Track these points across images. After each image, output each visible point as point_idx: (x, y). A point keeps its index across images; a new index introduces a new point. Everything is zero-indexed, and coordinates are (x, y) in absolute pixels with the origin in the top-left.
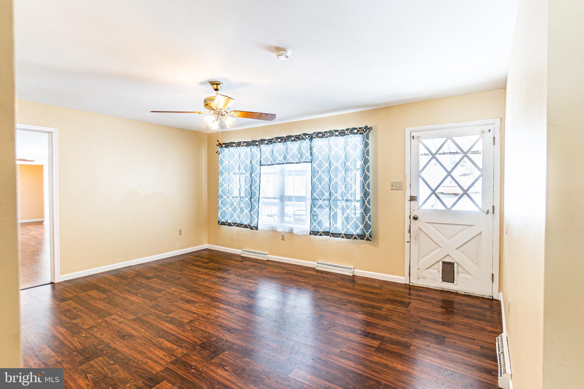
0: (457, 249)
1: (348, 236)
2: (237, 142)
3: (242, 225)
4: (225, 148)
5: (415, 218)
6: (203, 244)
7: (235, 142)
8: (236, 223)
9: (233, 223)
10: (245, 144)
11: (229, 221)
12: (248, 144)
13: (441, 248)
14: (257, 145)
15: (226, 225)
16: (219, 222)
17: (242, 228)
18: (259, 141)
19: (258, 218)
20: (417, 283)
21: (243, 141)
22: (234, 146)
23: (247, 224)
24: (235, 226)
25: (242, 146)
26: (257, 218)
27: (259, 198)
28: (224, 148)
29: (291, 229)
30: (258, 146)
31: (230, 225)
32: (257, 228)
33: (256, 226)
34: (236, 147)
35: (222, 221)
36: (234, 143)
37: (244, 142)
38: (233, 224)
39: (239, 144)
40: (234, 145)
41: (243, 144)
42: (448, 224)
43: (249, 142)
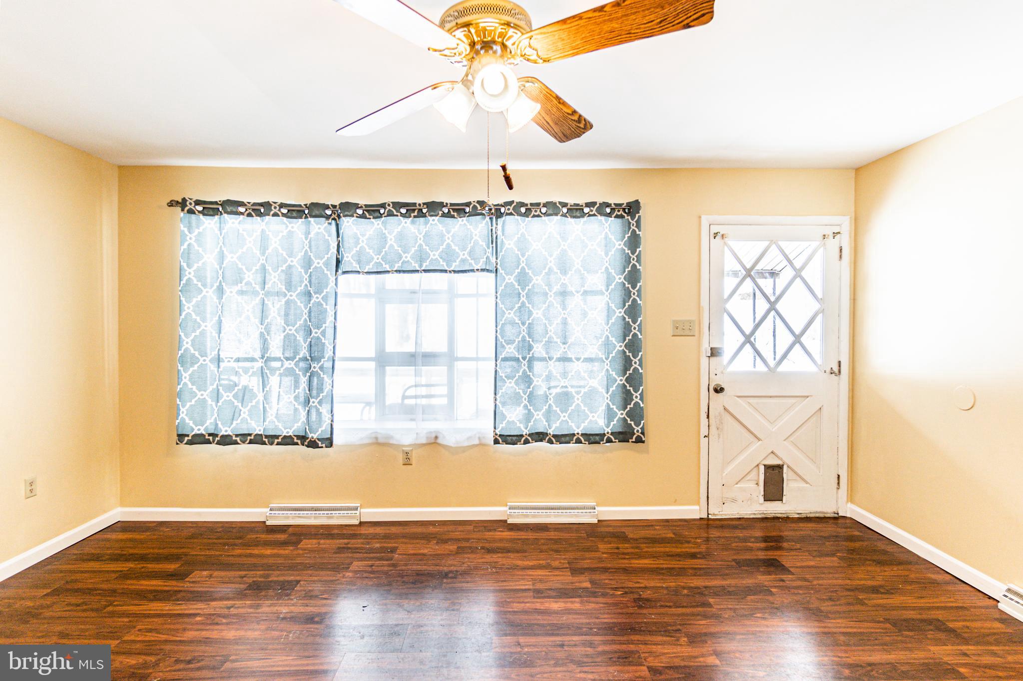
0: (785, 440)
1: (593, 439)
2: (252, 201)
3: (277, 437)
4: (204, 215)
5: (719, 390)
6: (105, 512)
7: (245, 201)
8: (250, 435)
9: (237, 436)
10: (284, 211)
11: (224, 431)
12: (295, 212)
13: (760, 442)
14: (328, 217)
15: (208, 442)
16: (181, 437)
17: (274, 447)
18: (334, 206)
19: (332, 416)
20: (721, 513)
21: (279, 201)
22: (242, 214)
23: (291, 434)
24: (244, 442)
25: (275, 215)
26: (330, 416)
27: (334, 361)
28: (201, 216)
29: (434, 435)
30: (330, 221)
31: (226, 441)
32: (329, 442)
33: (329, 436)
34: (249, 215)
35: (196, 432)
36: (242, 204)
37: (282, 206)
38: (238, 439)
39: (261, 209)
40: (242, 209)
41: (279, 210)
42: (771, 397)
43: (300, 206)
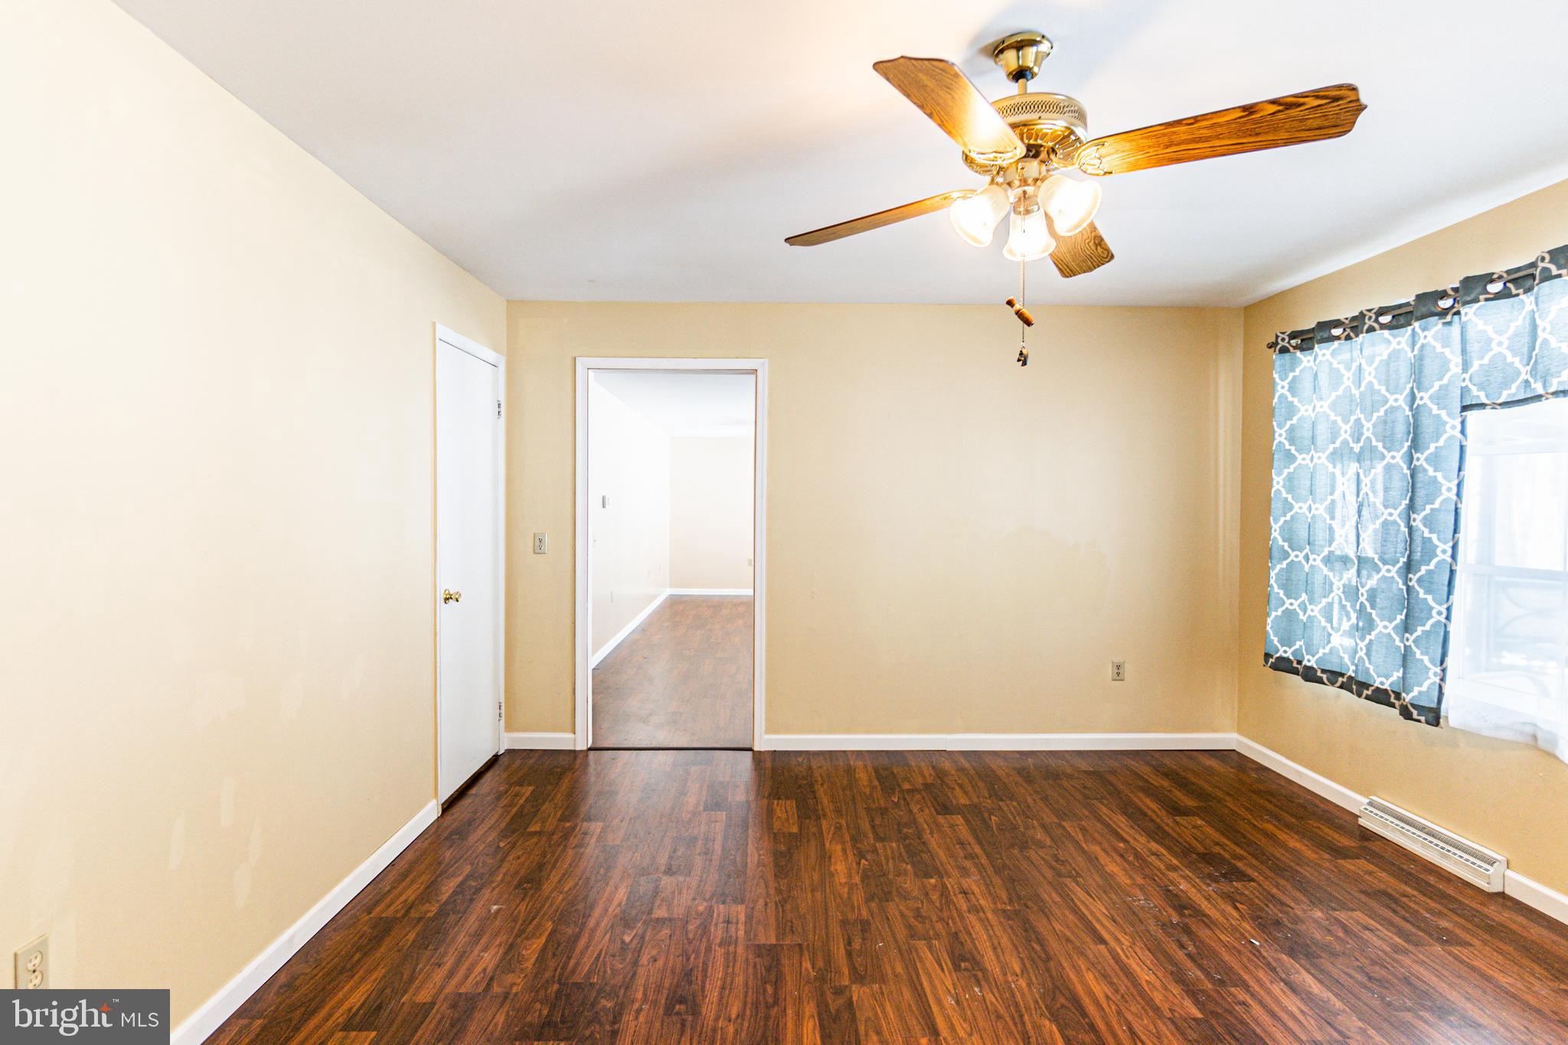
2: (1350, 315)
3: (1367, 686)
4: (1302, 350)
7: (1342, 317)
8: (1342, 675)
9: (1324, 671)
10: (1385, 319)
11: (1310, 661)
12: (1401, 317)
14: (1444, 313)
15: (1295, 672)
16: (1267, 656)
17: (1362, 701)
18: (1455, 290)
19: (1444, 671)
21: (1376, 306)
22: (1338, 338)
23: (1386, 686)
24: (1333, 684)
25: (1371, 329)
26: (1438, 670)
27: (1452, 572)
28: (1298, 354)
30: (1449, 318)
31: (1310, 675)
32: (1434, 717)
33: (1434, 705)
34: (1348, 338)
35: (1280, 653)
36: (1337, 323)
37: (1382, 312)
38: (1324, 677)
39: (1356, 326)
40: (1336, 332)
41: (1377, 321)
43: (1408, 304)
